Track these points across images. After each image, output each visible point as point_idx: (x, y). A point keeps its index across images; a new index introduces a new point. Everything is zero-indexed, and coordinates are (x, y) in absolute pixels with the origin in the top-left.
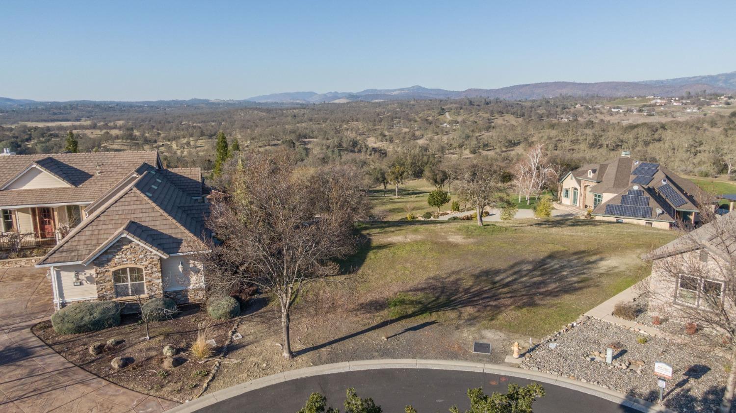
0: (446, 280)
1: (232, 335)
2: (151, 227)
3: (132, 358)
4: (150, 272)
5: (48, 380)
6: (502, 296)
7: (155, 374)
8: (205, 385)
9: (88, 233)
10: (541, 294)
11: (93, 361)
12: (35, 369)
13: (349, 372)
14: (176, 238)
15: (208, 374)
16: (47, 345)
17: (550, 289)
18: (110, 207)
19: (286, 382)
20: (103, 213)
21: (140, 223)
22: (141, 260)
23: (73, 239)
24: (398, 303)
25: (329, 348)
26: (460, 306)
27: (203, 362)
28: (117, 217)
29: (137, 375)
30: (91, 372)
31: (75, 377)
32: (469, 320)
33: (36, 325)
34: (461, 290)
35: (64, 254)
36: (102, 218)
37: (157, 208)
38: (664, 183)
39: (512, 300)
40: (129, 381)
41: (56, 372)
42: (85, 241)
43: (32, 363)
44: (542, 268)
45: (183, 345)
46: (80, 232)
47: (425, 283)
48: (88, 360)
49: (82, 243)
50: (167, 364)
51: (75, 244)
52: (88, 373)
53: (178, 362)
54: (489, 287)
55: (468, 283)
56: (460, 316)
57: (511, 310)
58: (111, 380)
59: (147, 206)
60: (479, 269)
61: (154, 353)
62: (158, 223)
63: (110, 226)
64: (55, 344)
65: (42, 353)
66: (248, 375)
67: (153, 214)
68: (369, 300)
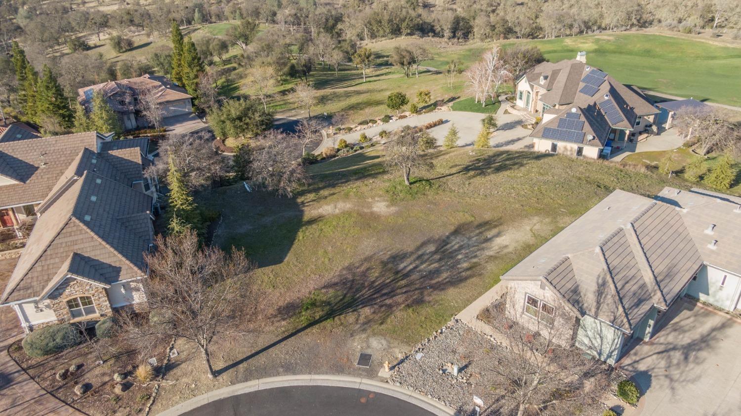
0: (358, 270)
1: (170, 352)
2: (92, 257)
3: (91, 384)
4: (97, 298)
5: (27, 410)
6: (398, 291)
7: (108, 400)
8: (147, 409)
9: (39, 269)
10: (432, 287)
11: (60, 387)
12: (16, 398)
13: (257, 391)
14: (115, 267)
15: (149, 398)
16: (23, 369)
17: (440, 279)
18: (54, 240)
19: (209, 404)
20: (49, 247)
21: (83, 254)
22: (88, 290)
23: (27, 276)
24: (309, 307)
25: (245, 364)
26: (361, 306)
27: (146, 385)
28: (62, 250)
29: (95, 401)
30: (60, 399)
31: (48, 405)
32: (364, 324)
33: (11, 346)
34: (366, 284)
35: (22, 292)
36: (48, 252)
37: (96, 237)
38: (606, 98)
39: (405, 296)
40: (89, 407)
41: (33, 401)
42: (38, 277)
43: (14, 391)
44: (442, 250)
45: (130, 368)
46: (32, 268)
47: (339, 276)
48: (56, 385)
49: (35, 279)
50: (118, 390)
51: (29, 281)
52: (57, 401)
53: (126, 387)
54: (391, 278)
55: (375, 274)
56: (357, 320)
57: (400, 310)
58: (76, 406)
59: (87, 235)
60: (389, 253)
61: (107, 379)
62: (98, 252)
63: (57, 260)
64: (29, 368)
65: (20, 379)
66: (180, 398)
67: (92, 244)
68: (286, 302)
